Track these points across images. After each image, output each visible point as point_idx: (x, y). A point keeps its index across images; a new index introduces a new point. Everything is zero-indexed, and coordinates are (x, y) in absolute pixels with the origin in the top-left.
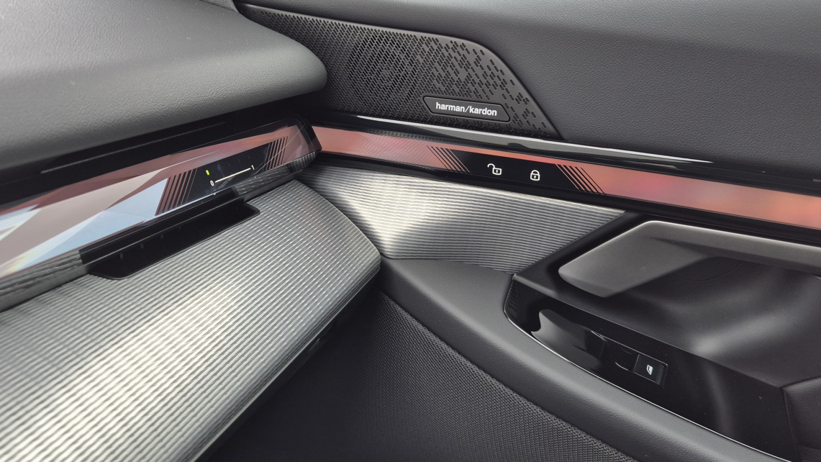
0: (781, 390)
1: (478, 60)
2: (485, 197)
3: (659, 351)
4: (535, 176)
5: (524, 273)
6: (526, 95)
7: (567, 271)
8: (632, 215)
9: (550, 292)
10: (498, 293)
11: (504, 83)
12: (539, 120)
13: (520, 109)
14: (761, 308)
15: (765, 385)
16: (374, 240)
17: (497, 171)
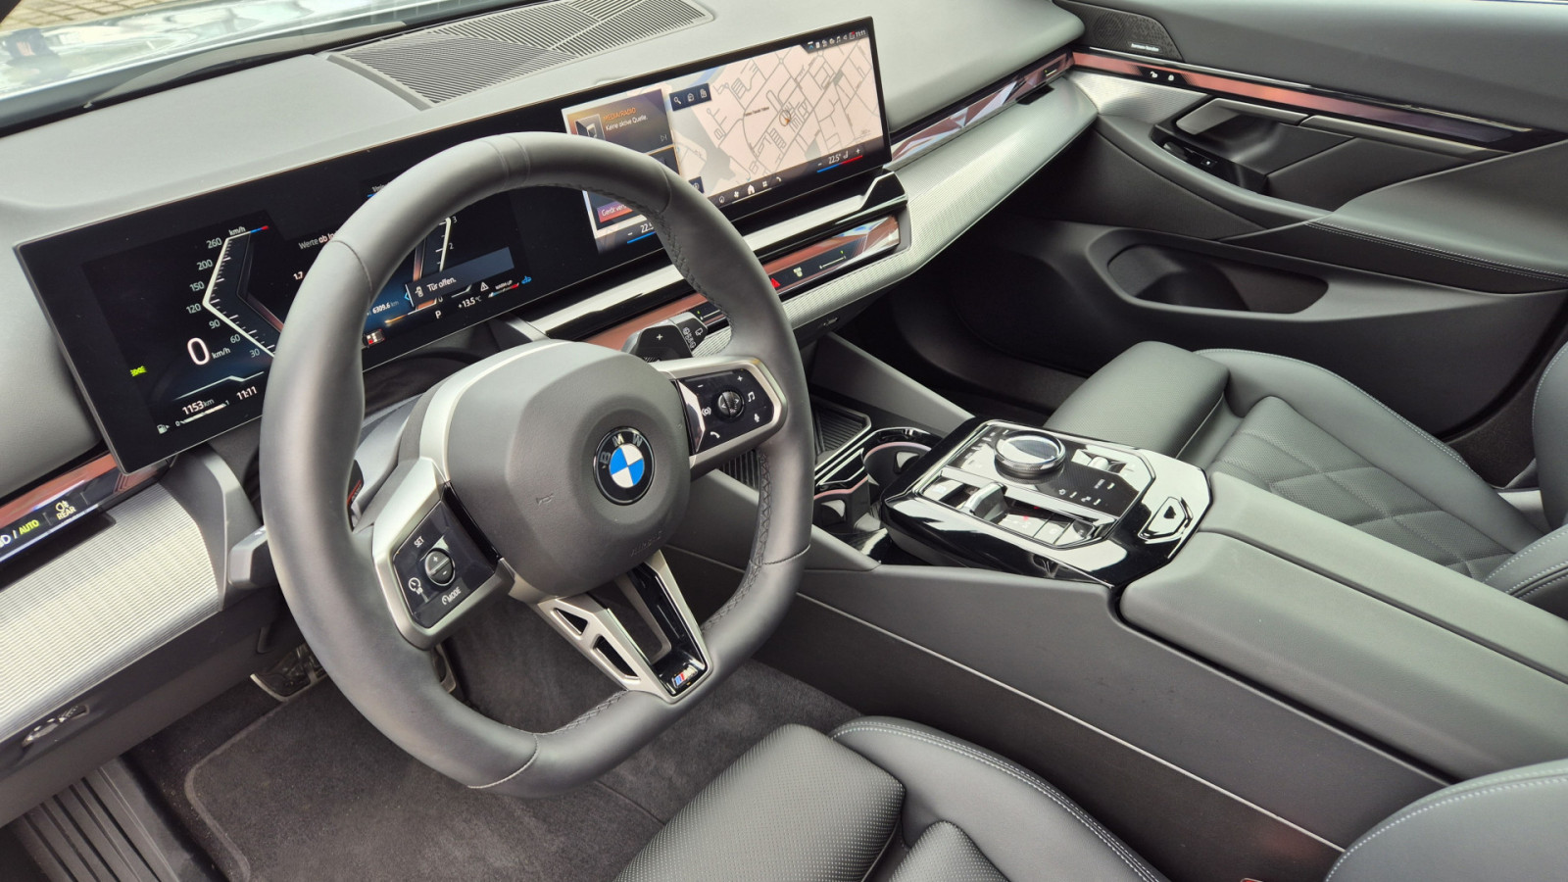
0: (1266, 175)
1: (1153, 27)
2: (1150, 88)
3: (1212, 157)
4: (1171, 78)
5: (1161, 124)
6: (1172, 43)
7: (1181, 123)
8: (1210, 96)
9: (1171, 133)
10: (1148, 131)
11: (1163, 37)
12: (1176, 54)
13: (1168, 49)
14: (1262, 140)
15: (1259, 174)
16: (1096, 106)
17: (1155, 75)
